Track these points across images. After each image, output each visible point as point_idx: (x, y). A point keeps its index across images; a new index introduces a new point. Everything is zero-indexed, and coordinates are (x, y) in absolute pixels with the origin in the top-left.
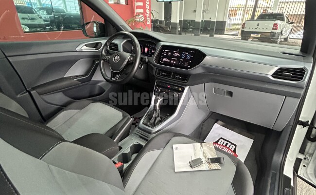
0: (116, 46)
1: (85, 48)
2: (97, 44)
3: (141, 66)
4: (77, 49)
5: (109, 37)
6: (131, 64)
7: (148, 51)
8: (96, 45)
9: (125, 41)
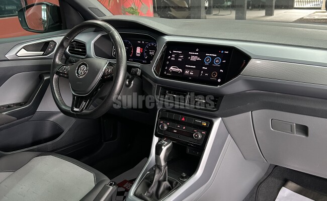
0: (82, 45)
1: (23, 53)
2: (47, 43)
3: (130, 82)
4: (8, 56)
5: (69, 31)
6: (109, 79)
7: (142, 54)
8: (45, 46)
9: (99, 36)
